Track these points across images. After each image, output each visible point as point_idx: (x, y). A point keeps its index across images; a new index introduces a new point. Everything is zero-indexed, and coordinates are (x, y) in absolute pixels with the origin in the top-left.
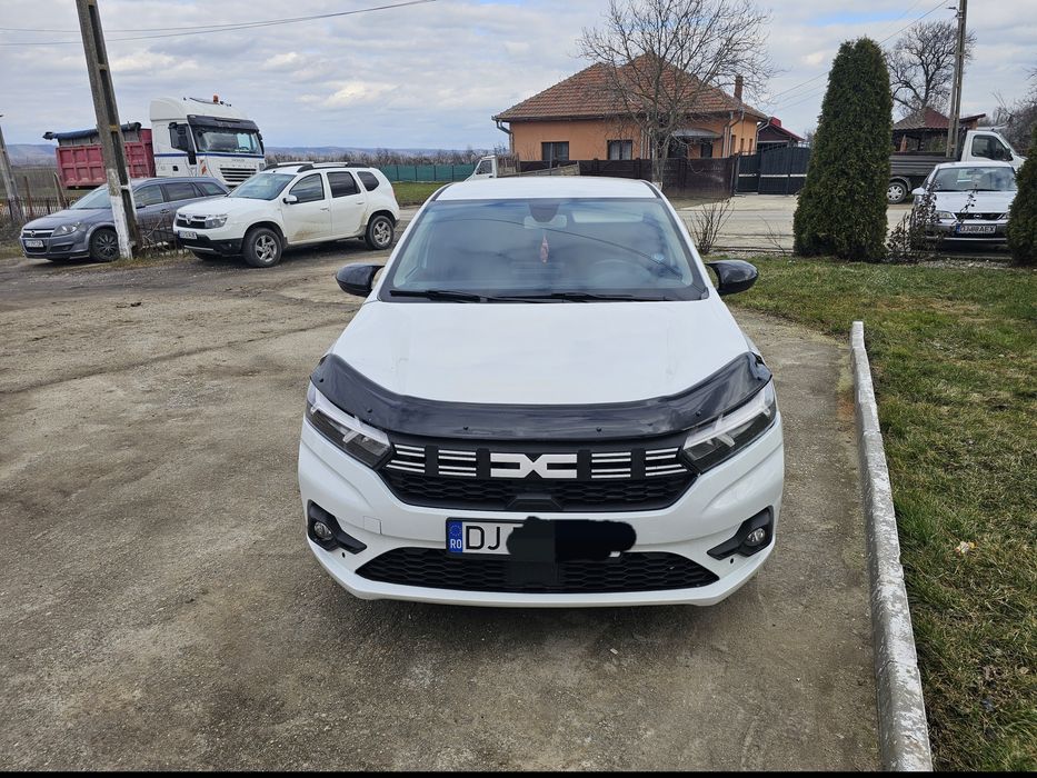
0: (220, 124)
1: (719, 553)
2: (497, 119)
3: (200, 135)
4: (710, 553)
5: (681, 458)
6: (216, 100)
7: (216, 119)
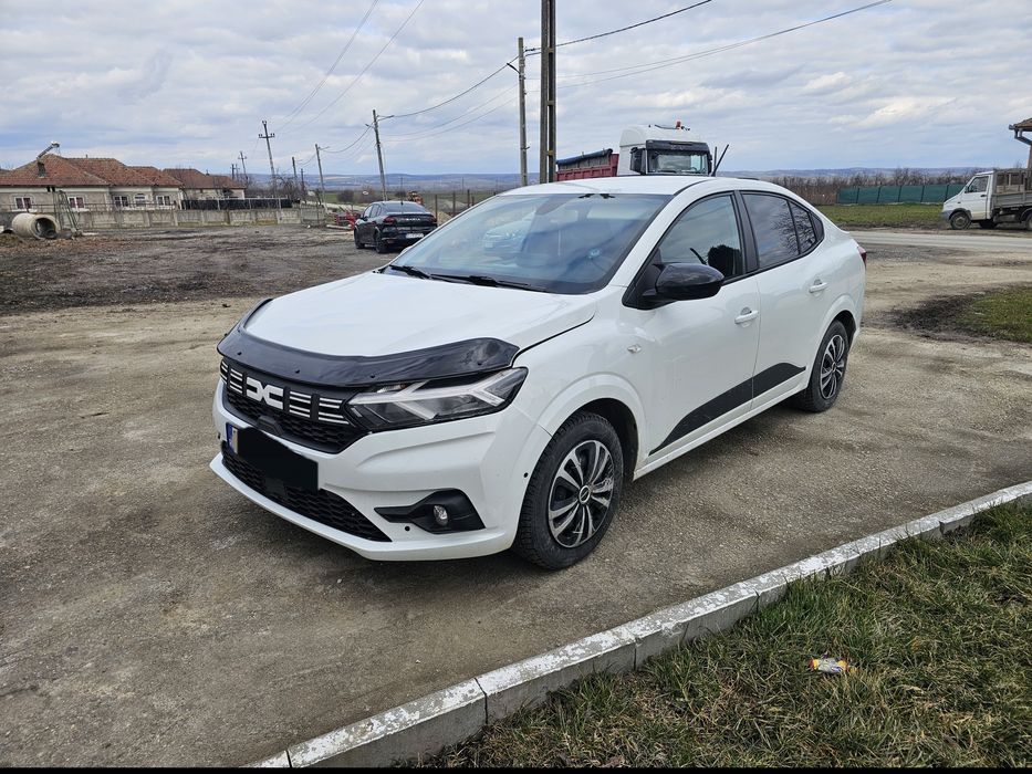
0: (673, 147)
1: (392, 515)
2: (1016, 128)
3: (654, 158)
4: (376, 510)
5: (345, 409)
6: (678, 125)
7: (670, 143)
